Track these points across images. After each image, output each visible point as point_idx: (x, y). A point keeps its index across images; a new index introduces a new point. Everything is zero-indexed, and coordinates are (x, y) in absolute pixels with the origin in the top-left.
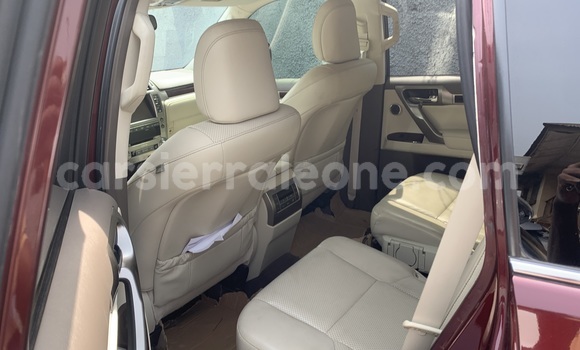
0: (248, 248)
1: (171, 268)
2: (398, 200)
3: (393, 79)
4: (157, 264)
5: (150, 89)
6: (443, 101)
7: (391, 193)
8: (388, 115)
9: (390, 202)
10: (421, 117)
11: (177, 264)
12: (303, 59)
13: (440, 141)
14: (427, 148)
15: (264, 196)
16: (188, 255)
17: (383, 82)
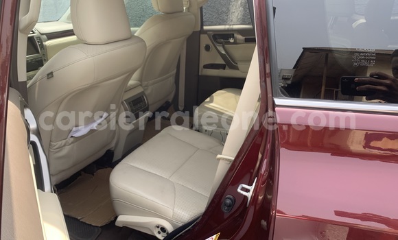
0: (113, 138)
1: (61, 148)
2: (211, 104)
3: (205, 28)
4: (50, 145)
5: (34, 33)
6: (238, 41)
7: (206, 100)
8: (203, 51)
9: (206, 105)
10: (224, 52)
11: (65, 145)
12: (144, 16)
13: (236, 68)
14: (228, 73)
15: (122, 103)
16: (72, 139)
17: (199, 29)
